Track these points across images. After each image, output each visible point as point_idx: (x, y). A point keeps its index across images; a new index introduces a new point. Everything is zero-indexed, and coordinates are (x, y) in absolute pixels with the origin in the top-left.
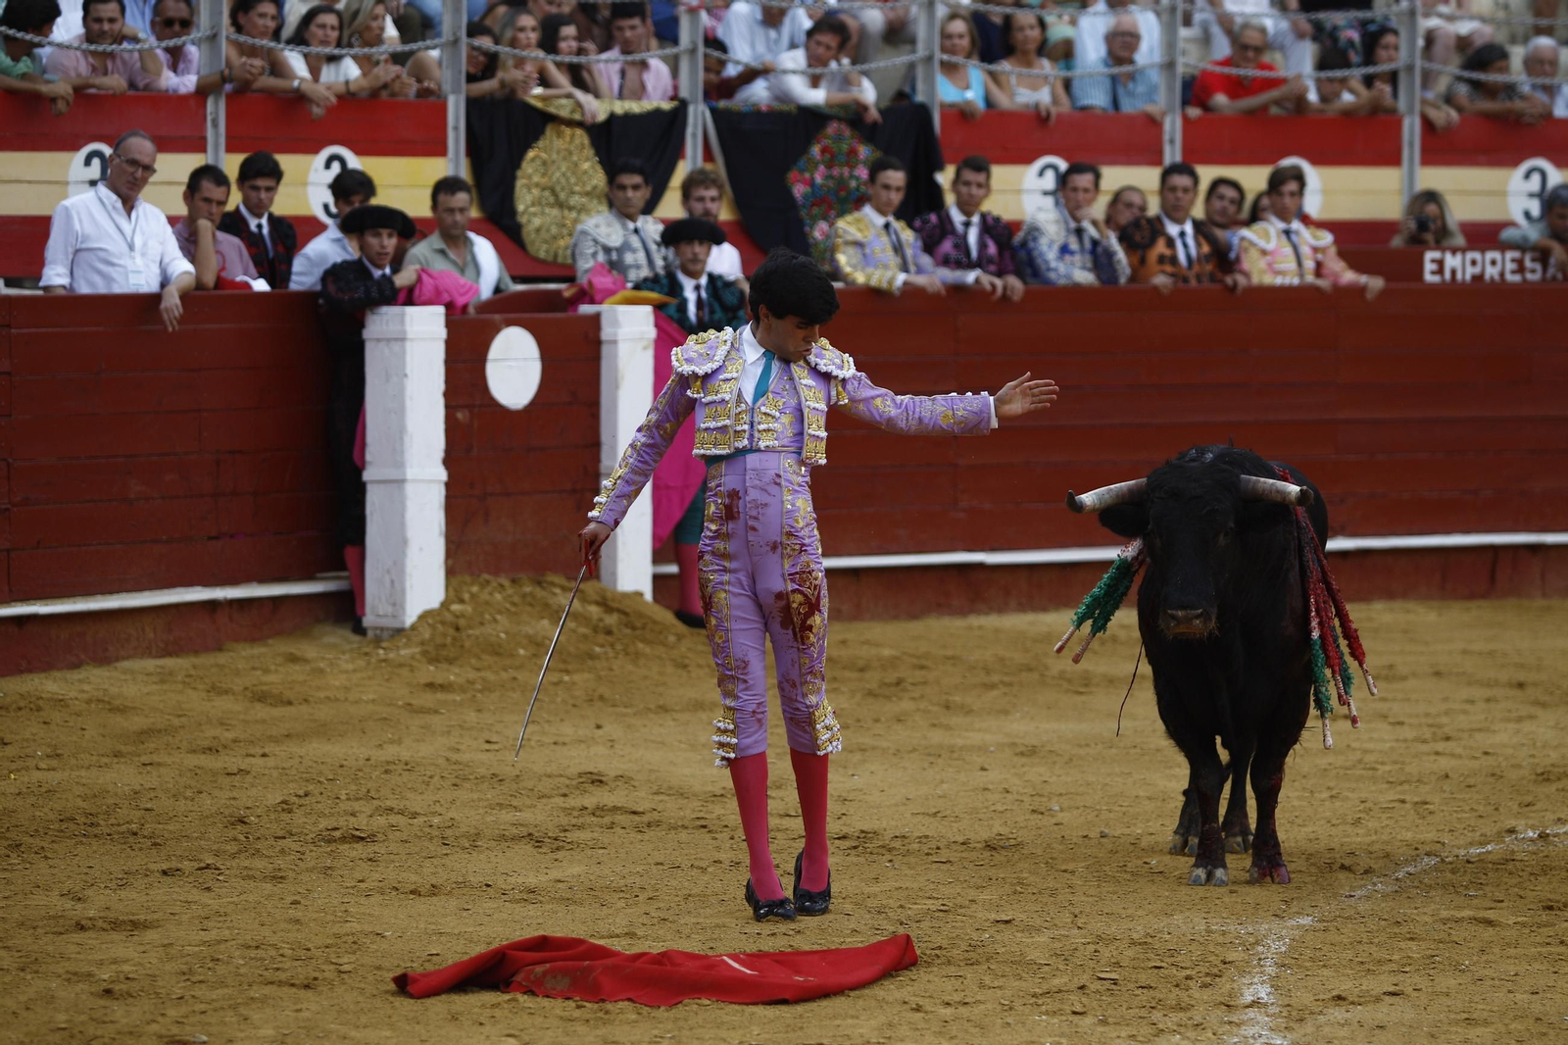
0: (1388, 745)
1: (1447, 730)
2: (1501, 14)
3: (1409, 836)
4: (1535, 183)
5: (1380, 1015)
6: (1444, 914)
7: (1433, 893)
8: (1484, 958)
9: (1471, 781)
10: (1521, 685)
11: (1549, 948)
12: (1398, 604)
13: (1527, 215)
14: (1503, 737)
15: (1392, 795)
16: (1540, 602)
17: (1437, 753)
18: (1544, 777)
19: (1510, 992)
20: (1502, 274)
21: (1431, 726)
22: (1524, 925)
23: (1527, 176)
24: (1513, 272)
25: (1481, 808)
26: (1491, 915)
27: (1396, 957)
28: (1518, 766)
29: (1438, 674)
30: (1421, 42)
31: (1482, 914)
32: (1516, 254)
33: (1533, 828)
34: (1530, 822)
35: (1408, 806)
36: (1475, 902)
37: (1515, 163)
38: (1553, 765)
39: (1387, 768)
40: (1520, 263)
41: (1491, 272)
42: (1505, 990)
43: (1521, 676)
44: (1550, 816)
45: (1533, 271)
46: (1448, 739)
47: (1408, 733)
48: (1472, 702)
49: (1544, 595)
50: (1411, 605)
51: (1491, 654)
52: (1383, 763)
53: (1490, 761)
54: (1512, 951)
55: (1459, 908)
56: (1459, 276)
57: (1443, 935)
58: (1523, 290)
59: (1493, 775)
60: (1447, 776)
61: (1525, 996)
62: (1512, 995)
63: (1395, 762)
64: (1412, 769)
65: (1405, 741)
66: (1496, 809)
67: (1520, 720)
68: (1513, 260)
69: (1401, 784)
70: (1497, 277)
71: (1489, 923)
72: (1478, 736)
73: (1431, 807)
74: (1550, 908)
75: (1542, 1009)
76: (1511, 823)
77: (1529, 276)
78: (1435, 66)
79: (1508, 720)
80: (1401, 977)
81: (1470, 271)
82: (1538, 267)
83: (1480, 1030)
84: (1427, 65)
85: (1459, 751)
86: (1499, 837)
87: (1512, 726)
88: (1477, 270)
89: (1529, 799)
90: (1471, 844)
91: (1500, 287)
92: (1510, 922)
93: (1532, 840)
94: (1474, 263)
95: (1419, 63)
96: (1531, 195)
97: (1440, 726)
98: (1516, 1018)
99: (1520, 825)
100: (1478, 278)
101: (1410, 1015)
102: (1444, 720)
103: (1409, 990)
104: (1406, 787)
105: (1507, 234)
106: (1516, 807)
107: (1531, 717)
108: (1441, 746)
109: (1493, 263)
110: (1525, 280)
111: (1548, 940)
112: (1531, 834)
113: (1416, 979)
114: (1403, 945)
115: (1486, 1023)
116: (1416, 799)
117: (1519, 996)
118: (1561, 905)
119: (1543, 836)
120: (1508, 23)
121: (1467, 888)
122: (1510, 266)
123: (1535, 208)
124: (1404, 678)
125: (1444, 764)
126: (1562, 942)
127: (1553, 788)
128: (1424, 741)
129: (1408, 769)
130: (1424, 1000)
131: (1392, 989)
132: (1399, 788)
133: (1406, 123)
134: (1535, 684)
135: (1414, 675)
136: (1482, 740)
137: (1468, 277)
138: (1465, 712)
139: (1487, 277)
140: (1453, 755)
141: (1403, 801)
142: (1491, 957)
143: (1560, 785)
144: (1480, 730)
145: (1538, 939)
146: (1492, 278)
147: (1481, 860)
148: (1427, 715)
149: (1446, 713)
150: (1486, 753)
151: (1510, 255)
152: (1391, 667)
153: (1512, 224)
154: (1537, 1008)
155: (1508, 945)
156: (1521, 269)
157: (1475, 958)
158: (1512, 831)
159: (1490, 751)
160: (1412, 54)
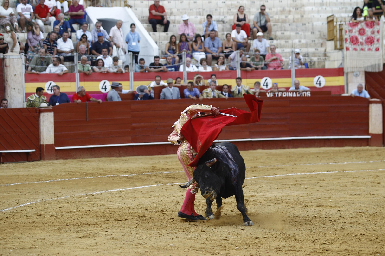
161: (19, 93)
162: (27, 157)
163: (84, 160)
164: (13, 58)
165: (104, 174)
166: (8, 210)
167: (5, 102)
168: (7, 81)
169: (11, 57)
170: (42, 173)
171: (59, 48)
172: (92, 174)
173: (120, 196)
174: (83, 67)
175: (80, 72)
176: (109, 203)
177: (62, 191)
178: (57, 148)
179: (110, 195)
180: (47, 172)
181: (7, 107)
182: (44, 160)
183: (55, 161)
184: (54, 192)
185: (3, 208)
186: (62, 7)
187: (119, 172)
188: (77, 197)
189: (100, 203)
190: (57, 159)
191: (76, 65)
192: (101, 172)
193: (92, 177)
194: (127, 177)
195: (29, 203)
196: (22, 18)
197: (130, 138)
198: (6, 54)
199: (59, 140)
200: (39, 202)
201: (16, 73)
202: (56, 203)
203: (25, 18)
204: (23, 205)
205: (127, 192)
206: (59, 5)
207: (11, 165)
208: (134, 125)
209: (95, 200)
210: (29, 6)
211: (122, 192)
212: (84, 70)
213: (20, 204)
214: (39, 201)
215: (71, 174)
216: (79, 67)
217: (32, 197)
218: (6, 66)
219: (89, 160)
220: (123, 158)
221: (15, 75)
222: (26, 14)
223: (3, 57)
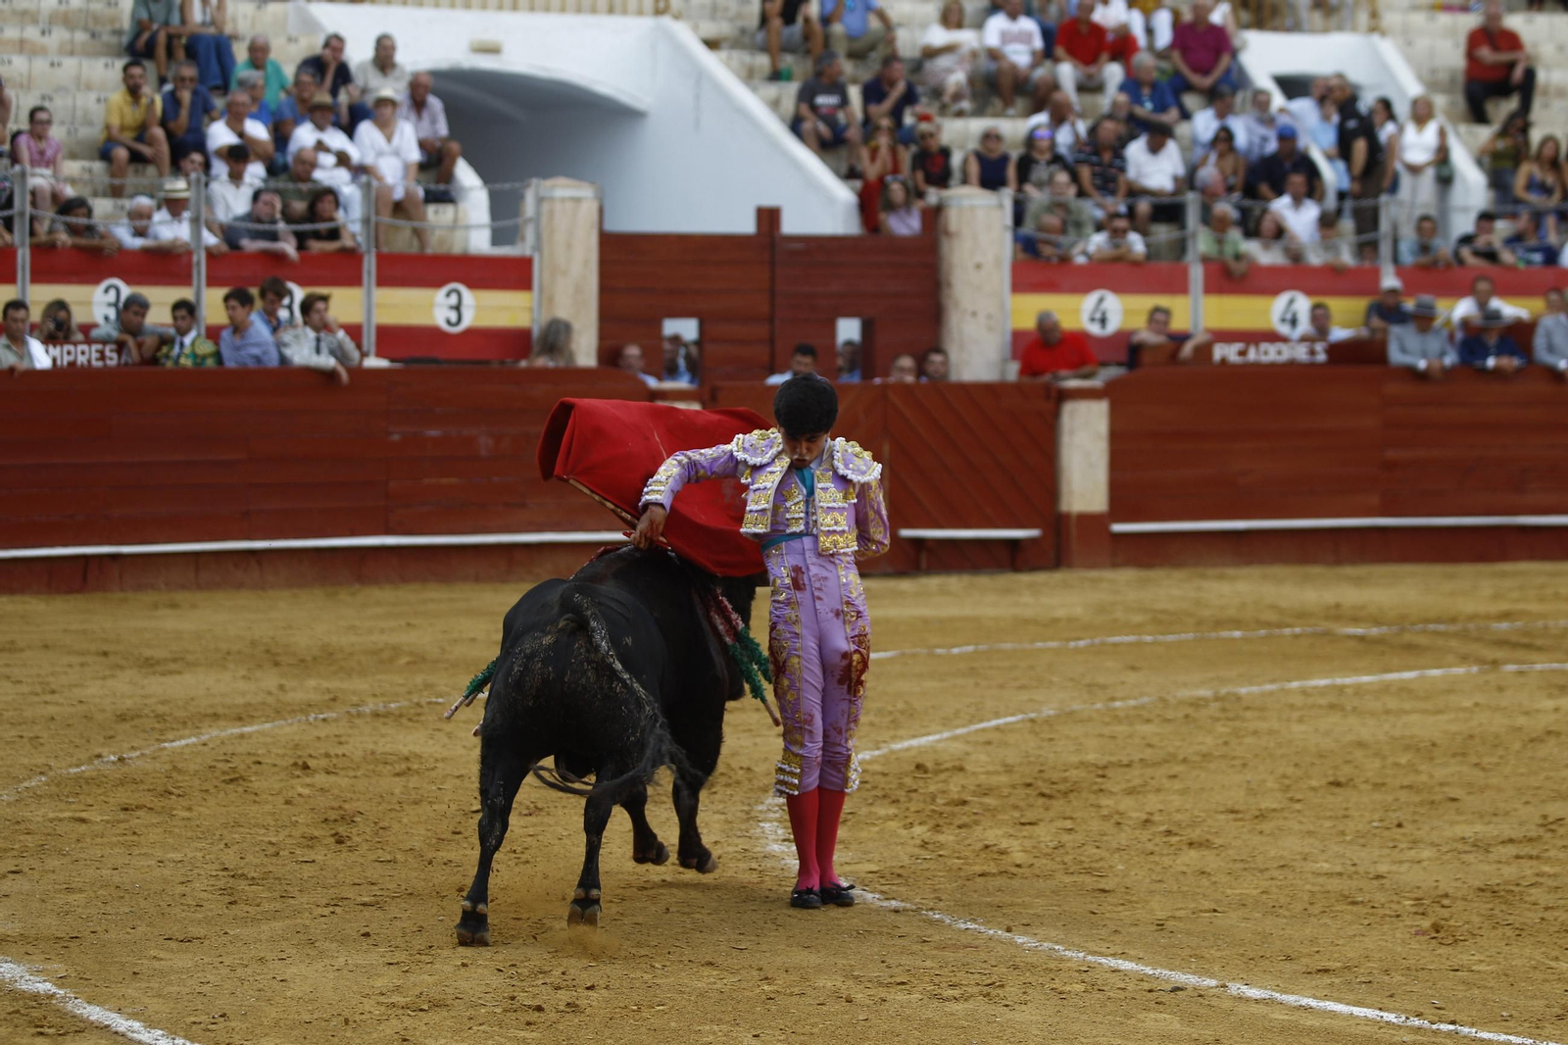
0: (11, 697)
1: (54, 687)
2: (86, 176)
3: (26, 761)
4: (112, 296)
5: (5, 888)
6: (51, 815)
7: (43, 801)
8: (80, 845)
9: (70, 722)
10: (105, 654)
11: (125, 837)
12: (17, 598)
13: (106, 318)
14: (93, 690)
15: (14, 733)
16: (121, 595)
17: (46, 703)
18: (122, 718)
19: (98, 869)
20: (89, 361)
21: (41, 683)
22: (108, 822)
23: (106, 291)
24: (97, 359)
25: (77, 740)
26: (84, 815)
27: (16, 846)
28: (104, 711)
29: (46, 647)
30: (28, 198)
31: (78, 815)
32: (99, 347)
33: (114, 754)
34: (112, 750)
35: (25, 740)
36: (73, 806)
37: (97, 281)
38: (128, 709)
39: (11, 713)
40: (102, 353)
41: (81, 360)
42: (94, 867)
43: (105, 648)
44: (126, 745)
45: (111, 359)
46: (53, 692)
47: (25, 689)
48: (70, 666)
49: (122, 590)
50: (27, 598)
51: (84, 632)
52: (7, 710)
53: (83, 707)
54: (99, 840)
55: (61, 811)
56: (59, 362)
57: (50, 830)
58: (106, 372)
59: (86, 717)
60: (53, 719)
61: (108, 871)
62: (98, 871)
63: (16, 709)
64: (28, 713)
65: (23, 694)
66: (88, 741)
67: (104, 678)
68: (97, 351)
69: (20, 724)
70: (86, 363)
71: (83, 821)
72: (76, 691)
73: (41, 741)
74: (126, 809)
75: (120, 880)
76: (98, 750)
77: (109, 362)
78: (40, 213)
79: (97, 678)
80: (20, 860)
81: (66, 359)
82: (115, 355)
83: (76, 896)
84: (34, 212)
85: (61, 700)
86: (90, 761)
87: (99, 682)
88: (71, 358)
89: (112, 733)
90: (70, 766)
91: (87, 372)
92: (98, 820)
93: (113, 762)
94: (69, 353)
95: (28, 209)
96: (110, 305)
97: (48, 684)
98: (102, 887)
99: (104, 751)
100: (72, 364)
101: (27, 887)
102: (51, 679)
103: (26, 869)
104: (24, 726)
105: (95, 333)
106: (102, 740)
107: (113, 676)
108: (48, 698)
109: (83, 353)
110: (105, 365)
111: (125, 832)
112: (112, 758)
113: (32, 861)
114: (22, 838)
115: (81, 891)
116: (31, 735)
117: (104, 871)
118: (134, 807)
119: (121, 760)
120: (91, 181)
121: (67, 796)
122: (95, 355)
123: (112, 313)
124: (22, 650)
125: (51, 710)
126: (134, 833)
127: (127, 726)
128: (37, 694)
129: (25, 714)
130: (36, 875)
131: (14, 869)
132: (19, 728)
133: (20, 253)
134: (115, 653)
135: (29, 647)
136: (78, 693)
137: (65, 363)
138: (66, 673)
139: (79, 362)
140: (57, 704)
141: (21, 737)
142: (85, 845)
143: (133, 723)
144: (76, 686)
145: (118, 832)
146: (82, 365)
147: (78, 778)
148: (39, 675)
149: (53, 674)
150: (81, 702)
151: (95, 347)
152: (12, 642)
153: (95, 326)
154: (117, 879)
155: (97, 836)
156: (102, 357)
157: (73, 846)
158: (99, 756)
159: (83, 700)
160: (23, 204)
161: (990, 329)
162: (1010, 558)
163: (1211, 572)
164: (973, 208)
165: (1280, 626)
166: (939, 741)
167: (937, 358)
168: (949, 285)
169: (966, 203)
170: (1060, 613)
171: (1132, 173)
172: (1236, 623)
173: (1336, 703)
174: (1220, 242)
175: (1206, 260)
176: (1296, 728)
177: (1132, 678)
178: (1118, 528)
179: (1298, 700)
180: (1078, 611)
181: (945, 375)
182: (1070, 565)
183: (1109, 574)
184: (1101, 680)
185: (923, 731)
186: (1150, 31)
187: (1337, 618)
188: (1181, 703)
189: (1263, 725)
190: (1115, 565)
191: (1194, 235)
192: (1272, 617)
193: (1237, 634)
194: (1362, 639)
195: (1013, 715)
196: (1005, 65)
197: (1374, 500)
198: (946, 193)
199: (1125, 498)
200: (1049, 717)
201: (978, 259)
202: (1107, 719)
203: (1014, 67)
204: (994, 723)
205: (1359, 691)
206: (1136, 22)
207: (954, 582)
208: (1391, 454)
209: (1248, 714)
210: (1027, 25)
211: (1341, 689)
212: (1221, 252)
213: (981, 721)
214: (1048, 711)
215: (1163, 621)
216: (1202, 242)
217: (1025, 696)
218: (947, 233)
219: (1230, 571)
220: (1349, 571)
221: (978, 266)
222: (1016, 52)
223: (941, 199)
